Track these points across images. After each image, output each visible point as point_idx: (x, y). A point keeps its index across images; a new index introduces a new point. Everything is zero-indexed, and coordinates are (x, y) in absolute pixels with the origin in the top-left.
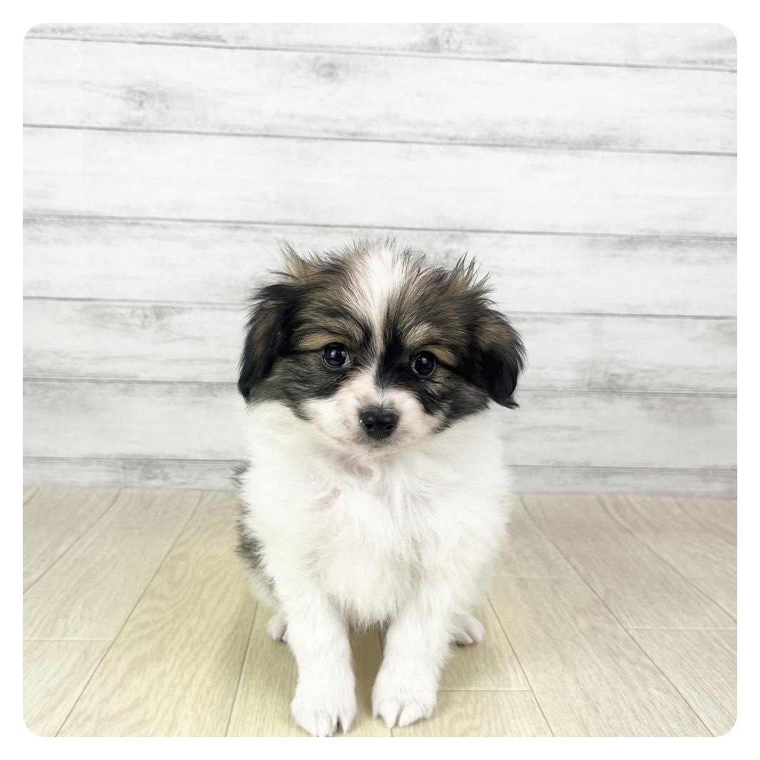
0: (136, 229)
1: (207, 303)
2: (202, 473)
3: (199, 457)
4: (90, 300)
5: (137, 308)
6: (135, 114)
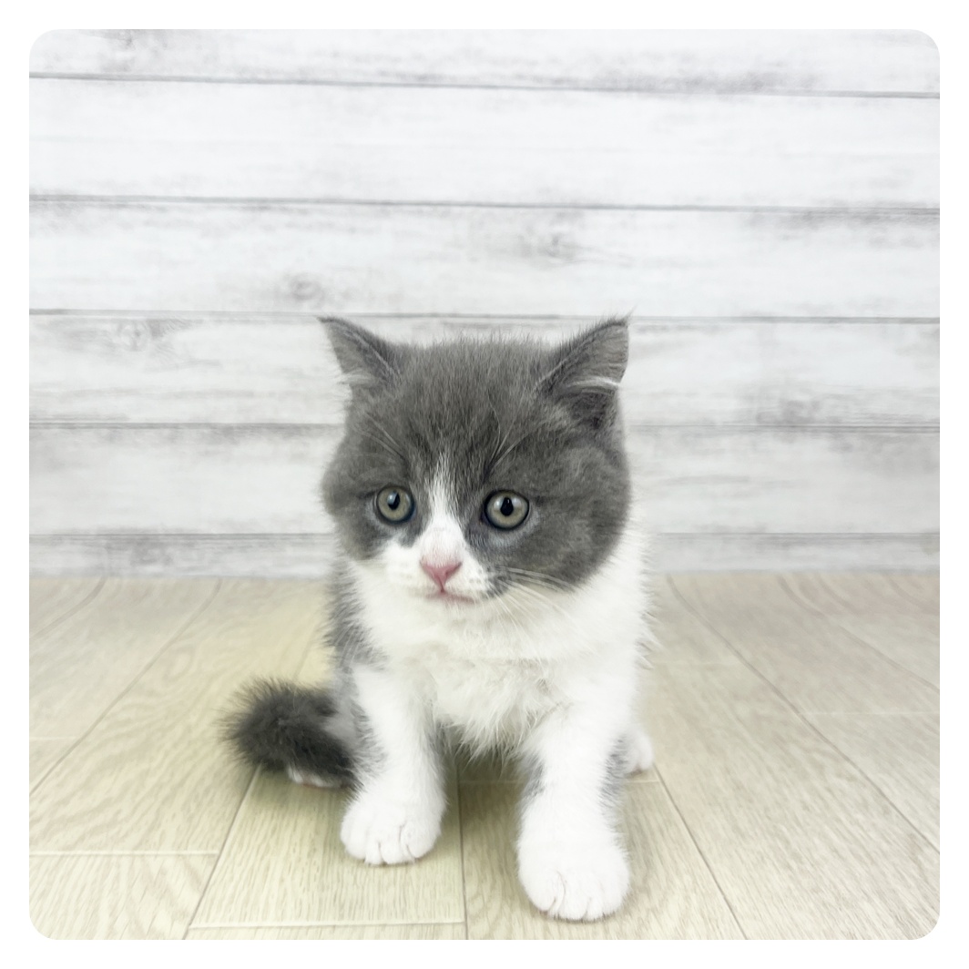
0: (124, 214)
1: (223, 313)
4: (60, 312)
5: (126, 322)
6: (121, 56)
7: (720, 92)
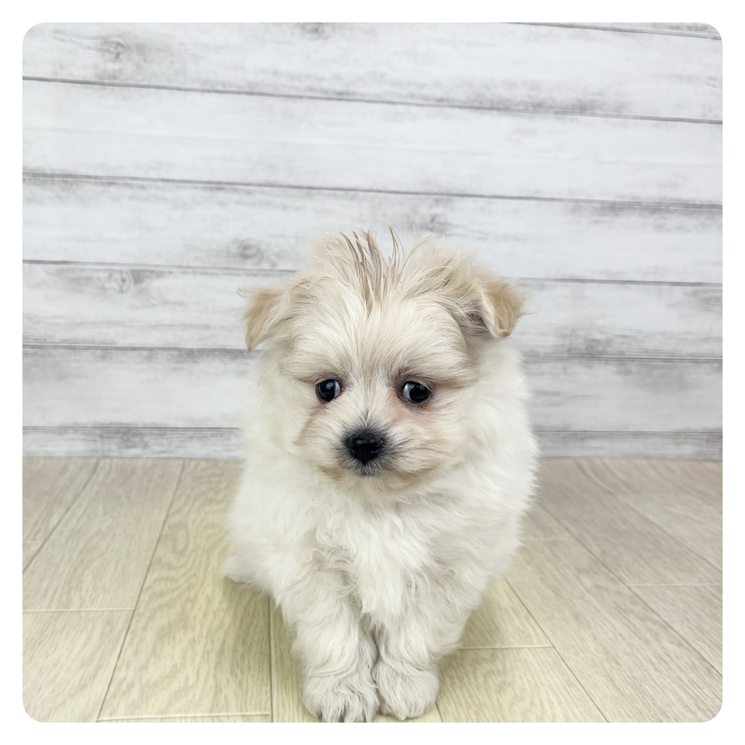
0: (113, 189)
1: (188, 267)
2: (183, 441)
3: (180, 425)
4: (64, 262)
5: (115, 271)
6: (112, 67)
7: (556, 113)
